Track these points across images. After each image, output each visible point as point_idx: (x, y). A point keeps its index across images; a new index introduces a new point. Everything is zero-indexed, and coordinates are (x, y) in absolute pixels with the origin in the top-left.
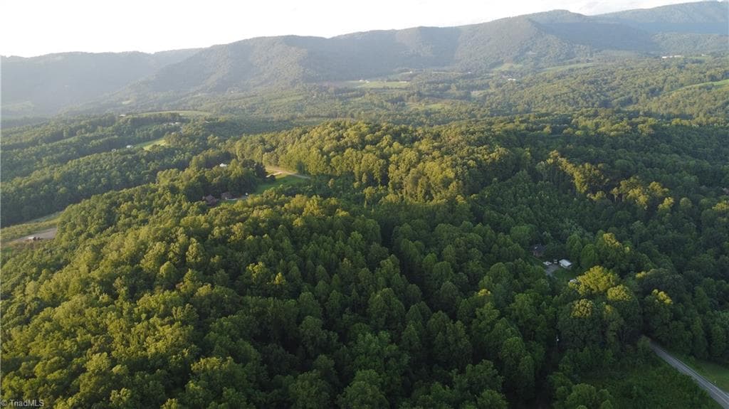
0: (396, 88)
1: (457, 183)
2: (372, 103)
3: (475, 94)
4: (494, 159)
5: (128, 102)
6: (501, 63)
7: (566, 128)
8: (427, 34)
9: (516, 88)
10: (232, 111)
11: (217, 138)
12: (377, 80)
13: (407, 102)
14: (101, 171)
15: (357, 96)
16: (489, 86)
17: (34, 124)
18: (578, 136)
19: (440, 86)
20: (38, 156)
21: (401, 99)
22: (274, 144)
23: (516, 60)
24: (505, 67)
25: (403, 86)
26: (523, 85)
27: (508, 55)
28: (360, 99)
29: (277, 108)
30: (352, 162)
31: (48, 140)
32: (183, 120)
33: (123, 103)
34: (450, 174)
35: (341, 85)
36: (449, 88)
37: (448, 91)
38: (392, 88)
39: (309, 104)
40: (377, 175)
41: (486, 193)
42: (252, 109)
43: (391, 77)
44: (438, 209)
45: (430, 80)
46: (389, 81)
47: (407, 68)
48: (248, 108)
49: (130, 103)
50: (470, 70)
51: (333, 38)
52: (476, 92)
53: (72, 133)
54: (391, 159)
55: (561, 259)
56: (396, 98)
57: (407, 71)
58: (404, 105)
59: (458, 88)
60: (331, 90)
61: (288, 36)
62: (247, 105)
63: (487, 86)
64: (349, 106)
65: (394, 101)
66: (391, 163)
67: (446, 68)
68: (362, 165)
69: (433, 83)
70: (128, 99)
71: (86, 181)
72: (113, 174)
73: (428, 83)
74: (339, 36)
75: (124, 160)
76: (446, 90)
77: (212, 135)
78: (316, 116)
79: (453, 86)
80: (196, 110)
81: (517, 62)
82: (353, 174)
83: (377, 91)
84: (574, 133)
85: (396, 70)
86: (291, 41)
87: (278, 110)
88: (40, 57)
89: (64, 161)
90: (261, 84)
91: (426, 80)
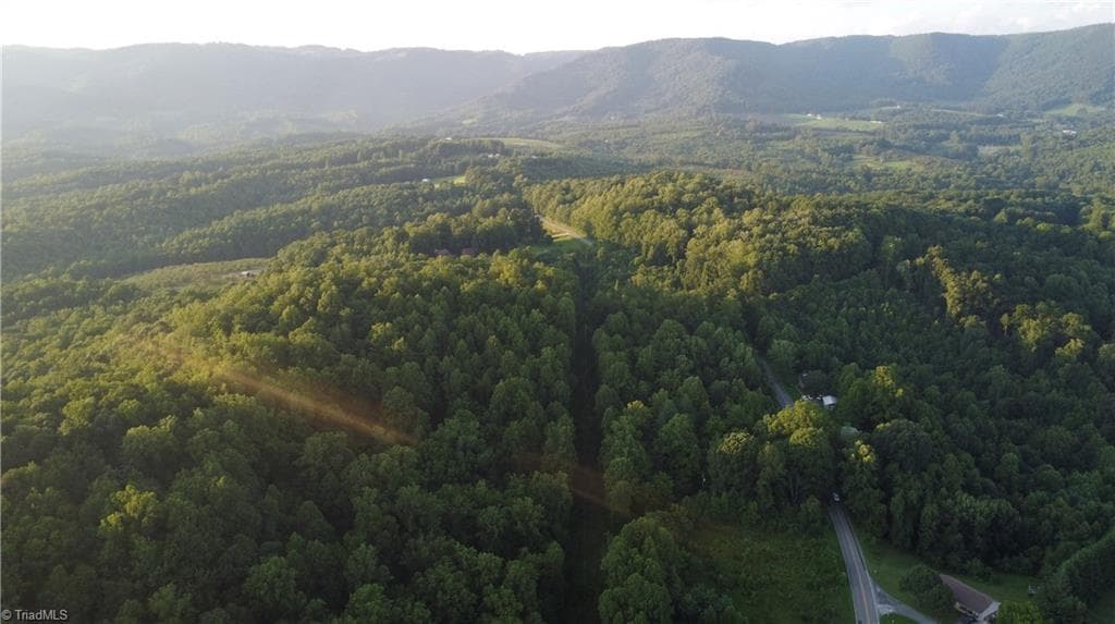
0: (858, 131)
1: (756, 273)
2: (801, 152)
3: (988, 151)
4: (831, 248)
5: (470, 121)
6: (1068, 102)
7: (1023, 217)
8: (943, 45)
9: (1058, 147)
10: (591, 144)
11: (525, 179)
12: (835, 117)
13: (859, 154)
14: (367, 207)
15: (782, 139)
16: (1019, 139)
17: (337, 141)
18: (1038, 231)
19: (932, 133)
20: (316, 180)
21: (849, 149)
22: (578, 194)
23: (1096, 99)
24: (1072, 111)
25: (871, 129)
26: (1073, 143)
27: (1083, 89)
28: (786, 143)
29: (656, 147)
30: (645, 228)
31: (332, 163)
32: (506, 152)
33: (465, 122)
34: (751, 260)
35: (769, 120)
36: (946, 138)
37: (944, 143)
38: (850, 131)
39: (706, 144)
40: (671, 251)
41: (796, 293)
42: (622, 145)
43: (861, 113)
44: (684, 300)
45: (918, 123)
46: (853, 118)
47: (894, 100)
48: (616, 143)
49: (473, 123)
50: (1003, 111)
51: (788, 45)
52: (992, 148)
53: (367, 157)
54: (695, 231)
55: (826, 395)
56: (842, 148)
57: (892, 104)
58: (851, 159)
59: (962, 139)
60: (750, 126)
61: (715, 39)
62: (617, 139)
63: (1017, 139)
64: (762, 153)
65: (835, 152)
66: (694, 236)
67: (963, 105)
68: (655, 234)
69: (923, 127)
70: (471, 117)
71: (347, 217)
72: (379, 212)
73: (914, 126)
74: (796, 42)
75: (399, 196)
76: (941, 141)
77: (521, 176)
78: (693, 163)
79: (954, 135)
80: (546, 140)
81: (1096, 104)
82: (639, 246)
83: (818, 133)
84: (1035, 226)
85: (875, 102)
86: (718, 46)
87: (655, 150)
88: (382, 53)
89: (334, 191)
90: (657, 109)
91: (913, 122)
